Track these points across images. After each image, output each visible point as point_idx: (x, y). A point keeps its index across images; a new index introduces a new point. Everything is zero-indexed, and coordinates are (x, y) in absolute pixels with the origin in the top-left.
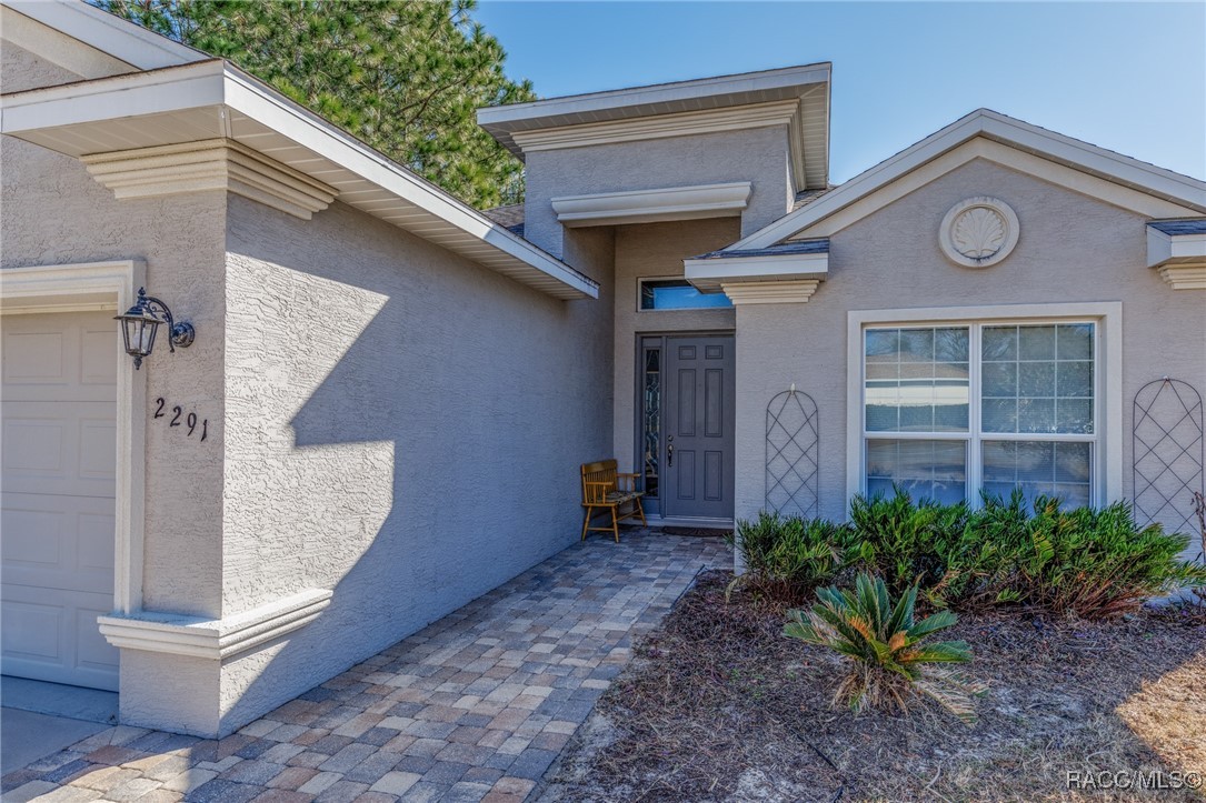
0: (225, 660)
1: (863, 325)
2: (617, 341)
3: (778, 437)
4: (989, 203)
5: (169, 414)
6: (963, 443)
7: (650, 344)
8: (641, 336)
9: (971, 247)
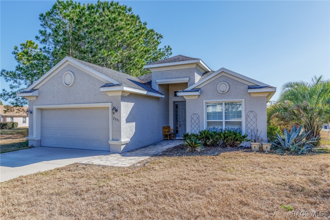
0: (122, 145)
1: (206, 102)
2: (170, 103)
3: (193, 121)
4: (224, 83)
5: (115, 119)
6: (222, 122)
7: (176, 103)
8: (174, 102)
9: (222, 90)
